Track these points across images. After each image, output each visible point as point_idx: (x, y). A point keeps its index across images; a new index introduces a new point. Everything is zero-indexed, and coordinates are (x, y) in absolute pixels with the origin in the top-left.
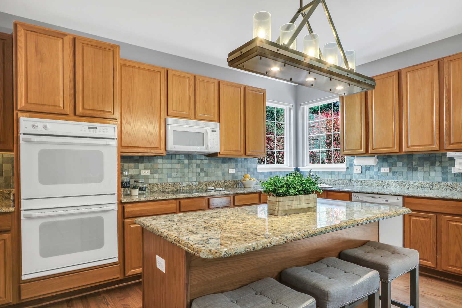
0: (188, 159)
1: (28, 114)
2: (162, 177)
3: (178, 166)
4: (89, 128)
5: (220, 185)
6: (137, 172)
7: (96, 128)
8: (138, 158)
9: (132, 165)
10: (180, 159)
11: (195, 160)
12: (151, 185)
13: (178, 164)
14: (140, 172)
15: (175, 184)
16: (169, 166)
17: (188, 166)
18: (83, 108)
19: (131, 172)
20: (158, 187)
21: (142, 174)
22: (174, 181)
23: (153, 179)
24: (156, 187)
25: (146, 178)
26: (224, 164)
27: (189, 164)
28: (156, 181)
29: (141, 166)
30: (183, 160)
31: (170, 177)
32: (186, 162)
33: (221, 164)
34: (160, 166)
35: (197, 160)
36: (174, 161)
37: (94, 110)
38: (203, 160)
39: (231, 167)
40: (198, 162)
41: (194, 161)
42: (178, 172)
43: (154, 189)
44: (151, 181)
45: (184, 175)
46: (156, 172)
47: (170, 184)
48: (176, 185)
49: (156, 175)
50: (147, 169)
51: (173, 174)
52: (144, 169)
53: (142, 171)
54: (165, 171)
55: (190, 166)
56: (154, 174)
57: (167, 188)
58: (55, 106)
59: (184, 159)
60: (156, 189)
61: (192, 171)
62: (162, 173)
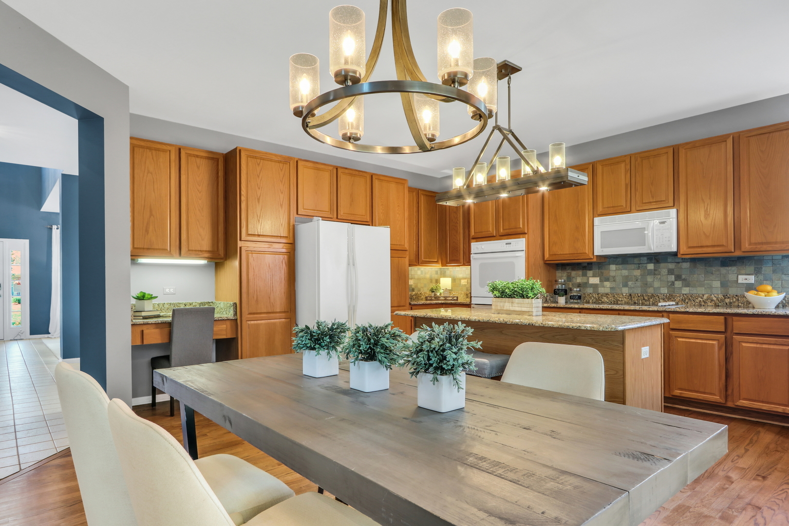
0: (654, 263)
1: (475, 240)
2: (614, 286)
3: (637, 273)
4: (506, 244)
5: (713, 302)
6: (584, 280)
7: (510, 244)
8: (586, 265)
9: (580, 272)
10: (641, 264)
11: (667, 264)
12: (600, 295)
13: (638, 269)
14: (588, 280)
15: (630, 295)
16: (625, 272)
17: (654, 273)
18: (503, 229)
19: (579, 280)
20: (607, 297)
21: (590, 283)
22: (631, 292)
23: (603, 288)
24: (605, 298)
25: (595, 286)
26: (727, 268)
27: (655, 270)
28: (608, 291)
29: (590, 273)
30: (645, 265)
31: (625, 285)
32: (651, 266)
33: (719, 268)
34: (612, 274)
35: (669, 264)
36: (632, 266)
37: (510, 229)
38: (681, 264)
39: (743, 272)
40: (671, 266)
41: (662, 265)
42: (637, 280)
43: (603, 300)
44: (601, 290)
45: (646, 284)
46: (607, 280)
47: (624, 294)
48: (632, 297)
49: (607, 284)
50: (596, 277)
51: (630, 283)
52: (593, 277)
53: (590, 278)
54: (618, 279)
55: (656, 272)
56: (605, 283)
57: (620, 299)
58: (487, 231)
59: (647, 263)
60: (606, 300)
61: (660, 279)
62: (614, 281)
